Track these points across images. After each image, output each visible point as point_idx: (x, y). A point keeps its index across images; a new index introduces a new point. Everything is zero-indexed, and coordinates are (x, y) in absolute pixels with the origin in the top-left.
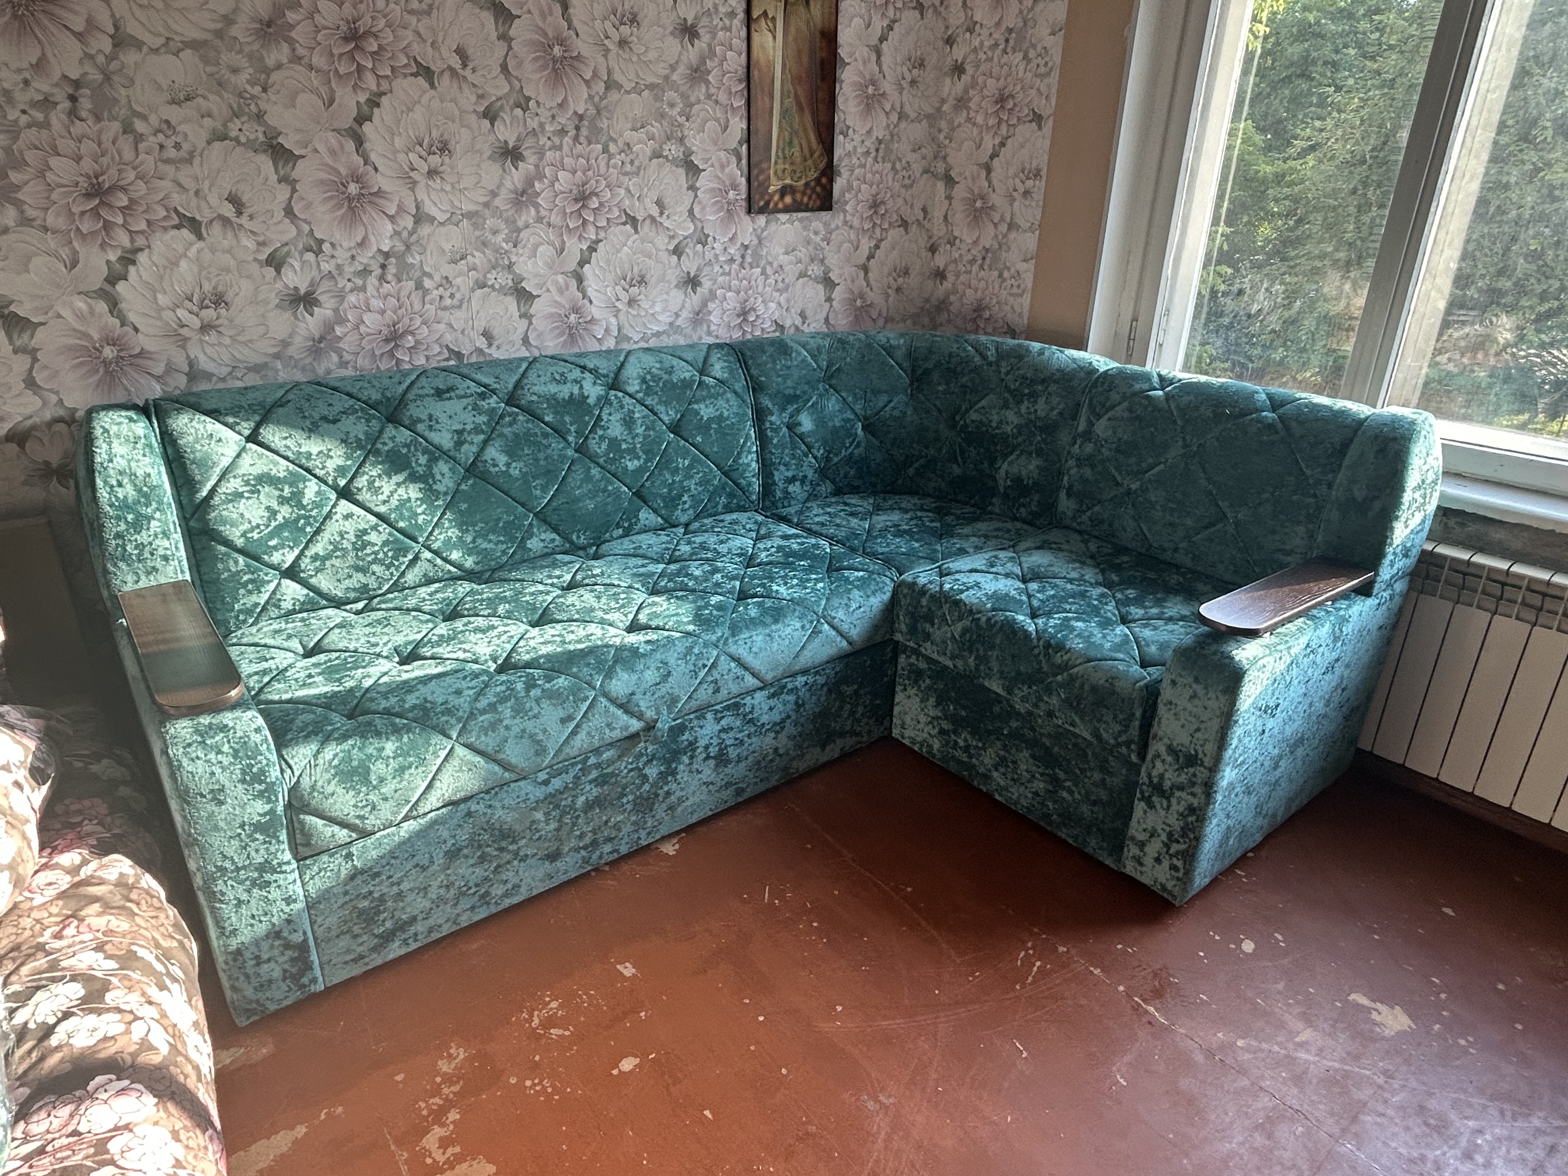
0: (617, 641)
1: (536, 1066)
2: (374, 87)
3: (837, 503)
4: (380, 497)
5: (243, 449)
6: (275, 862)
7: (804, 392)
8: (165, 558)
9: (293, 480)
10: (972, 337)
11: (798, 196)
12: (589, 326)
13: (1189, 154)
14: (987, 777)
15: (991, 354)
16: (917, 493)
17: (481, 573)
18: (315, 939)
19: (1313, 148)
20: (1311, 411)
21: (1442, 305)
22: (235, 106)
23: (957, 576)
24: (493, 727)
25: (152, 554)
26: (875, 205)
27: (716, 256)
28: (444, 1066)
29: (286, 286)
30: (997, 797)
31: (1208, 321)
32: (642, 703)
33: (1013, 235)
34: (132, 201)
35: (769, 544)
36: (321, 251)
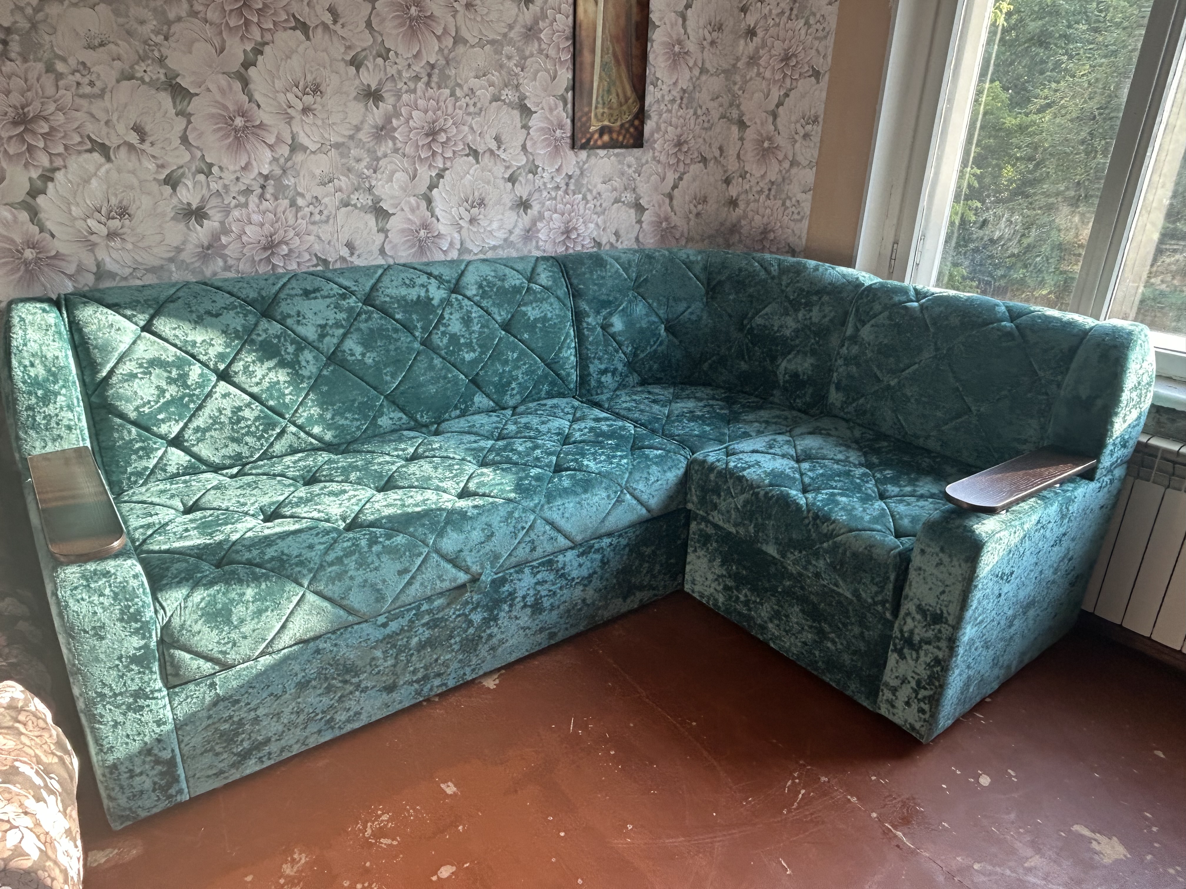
0: (449, 505)
1: (367, 871)
2: (259, 39)
3: (642, 392)
4: (254, 380)
5: (139, 337)
6: (148, 690)
7: (616, 299)
8: (69, 428)
9: (179, 364)
10: (758, 255)
11: (615, 136)
12: (436, 240)
13: (942, 105)
14: (763, 628)
15: (774, 270)
16: (710, 385)
17: (339, 445)
18: (182, 756)
19: (1049, 106)
20: (1043, 322)
21: (1156, 236)
22: (141, 52)
23: (741, 456)
24: (340, 576)
25: (58, 424)
26: (679, 144)
27: (545, 184)
28: (288, 870)
29: (181, 202)
30: (772, 645)
31: (958, 245)
32: (468, 559)
33: (794, 171)
34: (52, 129)
35: (583, 425)
36: (211, 173)
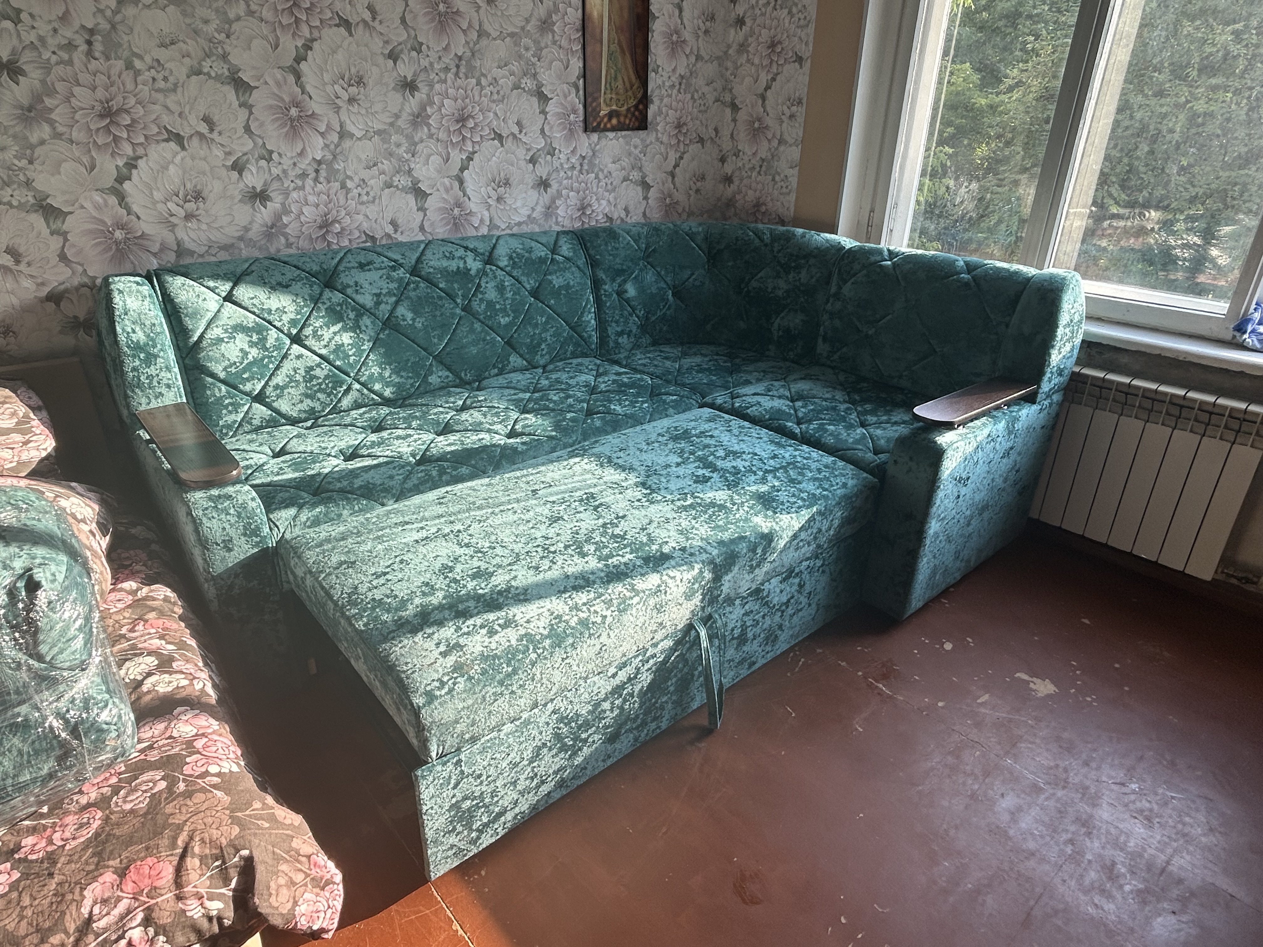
0: (502, 442)
2: (308, 36)
3: (655, 351)
4: (322, 343)
5: (222, 305)
7: (629, 267)
8: (168, 386)
9: (258, 329)
10: (753, 225)
11: (622, 119)
12: (469, 217)
13: (910, 86)
15: (767, 237)
16: (713, 343)
17: (397, 400)
19: (1018, 85)
20: (994, 273)
22: (207, 49)
23: (744, 398)
25: (159, 383)
26: (679, 126)
27: (561, 164)
29: (247, 186)
33: (782, 148)
34: (133, 121)
35: (606, 379)
36: (271, 159)
